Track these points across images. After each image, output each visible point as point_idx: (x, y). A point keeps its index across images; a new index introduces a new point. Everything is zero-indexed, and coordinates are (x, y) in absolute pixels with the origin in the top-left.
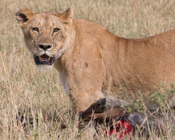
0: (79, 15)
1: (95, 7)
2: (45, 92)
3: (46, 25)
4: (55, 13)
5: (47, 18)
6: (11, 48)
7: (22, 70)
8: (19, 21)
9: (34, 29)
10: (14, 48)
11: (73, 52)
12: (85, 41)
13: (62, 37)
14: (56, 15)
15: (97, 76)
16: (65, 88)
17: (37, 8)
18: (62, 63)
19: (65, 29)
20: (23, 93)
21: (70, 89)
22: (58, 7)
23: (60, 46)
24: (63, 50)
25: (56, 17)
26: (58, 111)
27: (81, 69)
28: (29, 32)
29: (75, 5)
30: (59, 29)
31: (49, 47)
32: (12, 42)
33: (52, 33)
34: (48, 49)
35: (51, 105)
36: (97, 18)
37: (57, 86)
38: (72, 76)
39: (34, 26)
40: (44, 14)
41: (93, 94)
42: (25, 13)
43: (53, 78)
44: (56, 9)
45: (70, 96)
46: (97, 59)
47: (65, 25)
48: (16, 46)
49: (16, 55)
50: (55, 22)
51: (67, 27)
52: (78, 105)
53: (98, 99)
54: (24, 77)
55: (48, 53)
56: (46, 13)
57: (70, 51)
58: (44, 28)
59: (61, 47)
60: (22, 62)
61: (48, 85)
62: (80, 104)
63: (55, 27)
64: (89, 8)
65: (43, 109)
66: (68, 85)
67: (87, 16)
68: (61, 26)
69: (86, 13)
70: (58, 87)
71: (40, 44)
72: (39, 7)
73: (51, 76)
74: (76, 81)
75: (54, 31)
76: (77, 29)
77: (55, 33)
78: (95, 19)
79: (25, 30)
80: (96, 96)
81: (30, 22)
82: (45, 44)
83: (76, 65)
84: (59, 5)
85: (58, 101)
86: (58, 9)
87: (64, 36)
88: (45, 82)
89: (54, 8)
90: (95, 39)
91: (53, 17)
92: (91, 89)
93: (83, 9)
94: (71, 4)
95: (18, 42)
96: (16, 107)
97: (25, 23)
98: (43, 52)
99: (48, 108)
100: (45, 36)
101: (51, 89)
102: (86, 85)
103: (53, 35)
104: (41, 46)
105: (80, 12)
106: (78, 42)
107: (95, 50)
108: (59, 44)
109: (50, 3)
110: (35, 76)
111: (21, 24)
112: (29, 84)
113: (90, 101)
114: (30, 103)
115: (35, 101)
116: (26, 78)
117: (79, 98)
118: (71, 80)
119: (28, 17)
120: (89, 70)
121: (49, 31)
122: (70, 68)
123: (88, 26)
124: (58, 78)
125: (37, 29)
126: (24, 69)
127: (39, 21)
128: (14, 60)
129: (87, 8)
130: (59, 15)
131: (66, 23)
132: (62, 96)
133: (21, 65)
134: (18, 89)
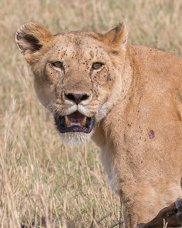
0: (138, 38)
1: (168, 22)
2: (73, 187)
3: (78, 56)
4: (93, 33)
5: (78, 44)
6: (6, 101)
7: (28, 143)
8: (25, 50)
9: (54, 64)
10: (14, 102)
11: (127, 109)
12: (148, 88)
13: (109, 79)
14: (95, 38)
15: (172, 155)
16: (110, 177)
17: (58, 23)
18: (106, 129)
19: (114, 64)
20: (31, 187)
21: (121, 181)
22: (97, 23)
23: (104, 97)
24: (109, 104)
25: (95, 41)
26: (99, 223)
27: (141, 142)
28: (45, 71)
29: (131, 18)
30: (102, 64)
31: (85, 97)
32: (10, 90)
33: (88, 71)
34: (84, 102)
35: (84, 211)
36: (171, 44)
37: (96, 174)
38: (123, 155)
39: (53, 59)
40: (73, 36)
41: (164, 190)
42: (35, 34)
43: (89, 159)
44: (93, 27)
45: (121, 193)
46: (172, 123)
47: (113, 56)
48: (17, 97)
49: (17, 116)
50: (93, 49)
51: (117, 59)
52: (135, 211)
53: (174, 200)
54: (32, 157)
55: (84, 108)
56: (76, 33)
57: (122, 106)
58: (74, 63)
59: (107, 99)
60: (28, 128)
61: (79, 172)
62: (139, 209)
63: (95, 60)
64: (157, 23)
65: (68, 218)
66: (117, 171)
67: (154, 40)
68: (106, 58)
69: (151, 34)
70: (98, 177)
71: (68, 92)
72: (61, 22)
73: (83, 155)
74: (132, 164)
75: (93, 68)
76: (134, 64)
77: (95, 71)
78: (169, 45)
79: (36, 66)
80: (170, 194)
81: (46, 51)
82: (77, 92)
83: (131, 133)
84: (100, 19)
85: (97, 204)
86: (97, 27)
87: (112, 77)
88: (72, 168)
89: (90, 24)
90: (168, 85)
91: (90, 41)
92: (161, 180)
93: (146, 27)
94: (123, 17)
95: (20, 90)
96: (16, 215)
97: (37, 53)
98: (73, 108)
99: (79, 217)
100: (76, 76)
101: (84, 181)
102: (152, 172)
103: (90, 74)
104: (71, 97)
105: (139, 32)
106: (136, 89)
107: (167, 104)
108: (103, 92)
109: (82, 15)
110: (53, 155)
111: (28, 55)
112: (41, 170)
113: (159, 203)
114: (43, 207)
115: (53, 204)
116: (37, 160)
117: (138, 198)
118: (122, 163)
119: (41, 42)
120: (156, 144)
121: (83, 67)
122: (120, 141)
123: (155, 59)
124: (97, 159)
125: (60, 64)
126: (31, 142)
127: (63, 49)
128: (13, 125)
129: (152, 24)
130: (101, 37)
131: (115, 53)
132: (105, 194)
133: (27, 134)
134: (21, 180)
